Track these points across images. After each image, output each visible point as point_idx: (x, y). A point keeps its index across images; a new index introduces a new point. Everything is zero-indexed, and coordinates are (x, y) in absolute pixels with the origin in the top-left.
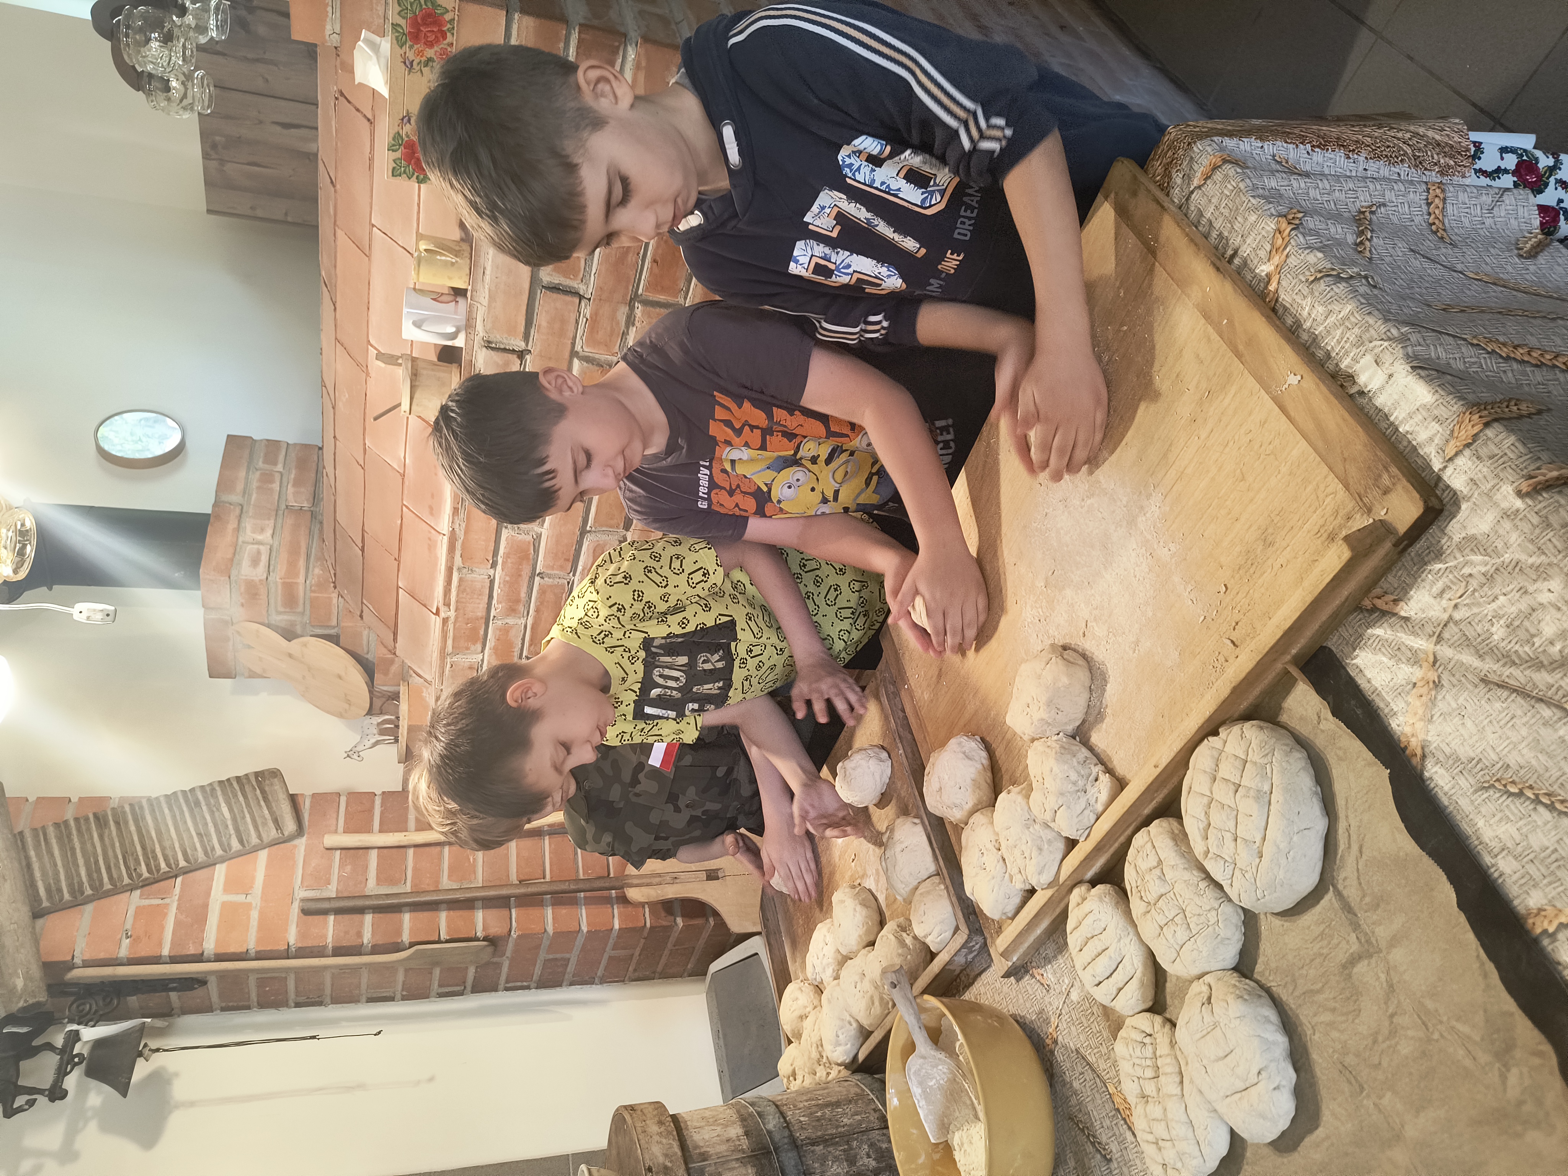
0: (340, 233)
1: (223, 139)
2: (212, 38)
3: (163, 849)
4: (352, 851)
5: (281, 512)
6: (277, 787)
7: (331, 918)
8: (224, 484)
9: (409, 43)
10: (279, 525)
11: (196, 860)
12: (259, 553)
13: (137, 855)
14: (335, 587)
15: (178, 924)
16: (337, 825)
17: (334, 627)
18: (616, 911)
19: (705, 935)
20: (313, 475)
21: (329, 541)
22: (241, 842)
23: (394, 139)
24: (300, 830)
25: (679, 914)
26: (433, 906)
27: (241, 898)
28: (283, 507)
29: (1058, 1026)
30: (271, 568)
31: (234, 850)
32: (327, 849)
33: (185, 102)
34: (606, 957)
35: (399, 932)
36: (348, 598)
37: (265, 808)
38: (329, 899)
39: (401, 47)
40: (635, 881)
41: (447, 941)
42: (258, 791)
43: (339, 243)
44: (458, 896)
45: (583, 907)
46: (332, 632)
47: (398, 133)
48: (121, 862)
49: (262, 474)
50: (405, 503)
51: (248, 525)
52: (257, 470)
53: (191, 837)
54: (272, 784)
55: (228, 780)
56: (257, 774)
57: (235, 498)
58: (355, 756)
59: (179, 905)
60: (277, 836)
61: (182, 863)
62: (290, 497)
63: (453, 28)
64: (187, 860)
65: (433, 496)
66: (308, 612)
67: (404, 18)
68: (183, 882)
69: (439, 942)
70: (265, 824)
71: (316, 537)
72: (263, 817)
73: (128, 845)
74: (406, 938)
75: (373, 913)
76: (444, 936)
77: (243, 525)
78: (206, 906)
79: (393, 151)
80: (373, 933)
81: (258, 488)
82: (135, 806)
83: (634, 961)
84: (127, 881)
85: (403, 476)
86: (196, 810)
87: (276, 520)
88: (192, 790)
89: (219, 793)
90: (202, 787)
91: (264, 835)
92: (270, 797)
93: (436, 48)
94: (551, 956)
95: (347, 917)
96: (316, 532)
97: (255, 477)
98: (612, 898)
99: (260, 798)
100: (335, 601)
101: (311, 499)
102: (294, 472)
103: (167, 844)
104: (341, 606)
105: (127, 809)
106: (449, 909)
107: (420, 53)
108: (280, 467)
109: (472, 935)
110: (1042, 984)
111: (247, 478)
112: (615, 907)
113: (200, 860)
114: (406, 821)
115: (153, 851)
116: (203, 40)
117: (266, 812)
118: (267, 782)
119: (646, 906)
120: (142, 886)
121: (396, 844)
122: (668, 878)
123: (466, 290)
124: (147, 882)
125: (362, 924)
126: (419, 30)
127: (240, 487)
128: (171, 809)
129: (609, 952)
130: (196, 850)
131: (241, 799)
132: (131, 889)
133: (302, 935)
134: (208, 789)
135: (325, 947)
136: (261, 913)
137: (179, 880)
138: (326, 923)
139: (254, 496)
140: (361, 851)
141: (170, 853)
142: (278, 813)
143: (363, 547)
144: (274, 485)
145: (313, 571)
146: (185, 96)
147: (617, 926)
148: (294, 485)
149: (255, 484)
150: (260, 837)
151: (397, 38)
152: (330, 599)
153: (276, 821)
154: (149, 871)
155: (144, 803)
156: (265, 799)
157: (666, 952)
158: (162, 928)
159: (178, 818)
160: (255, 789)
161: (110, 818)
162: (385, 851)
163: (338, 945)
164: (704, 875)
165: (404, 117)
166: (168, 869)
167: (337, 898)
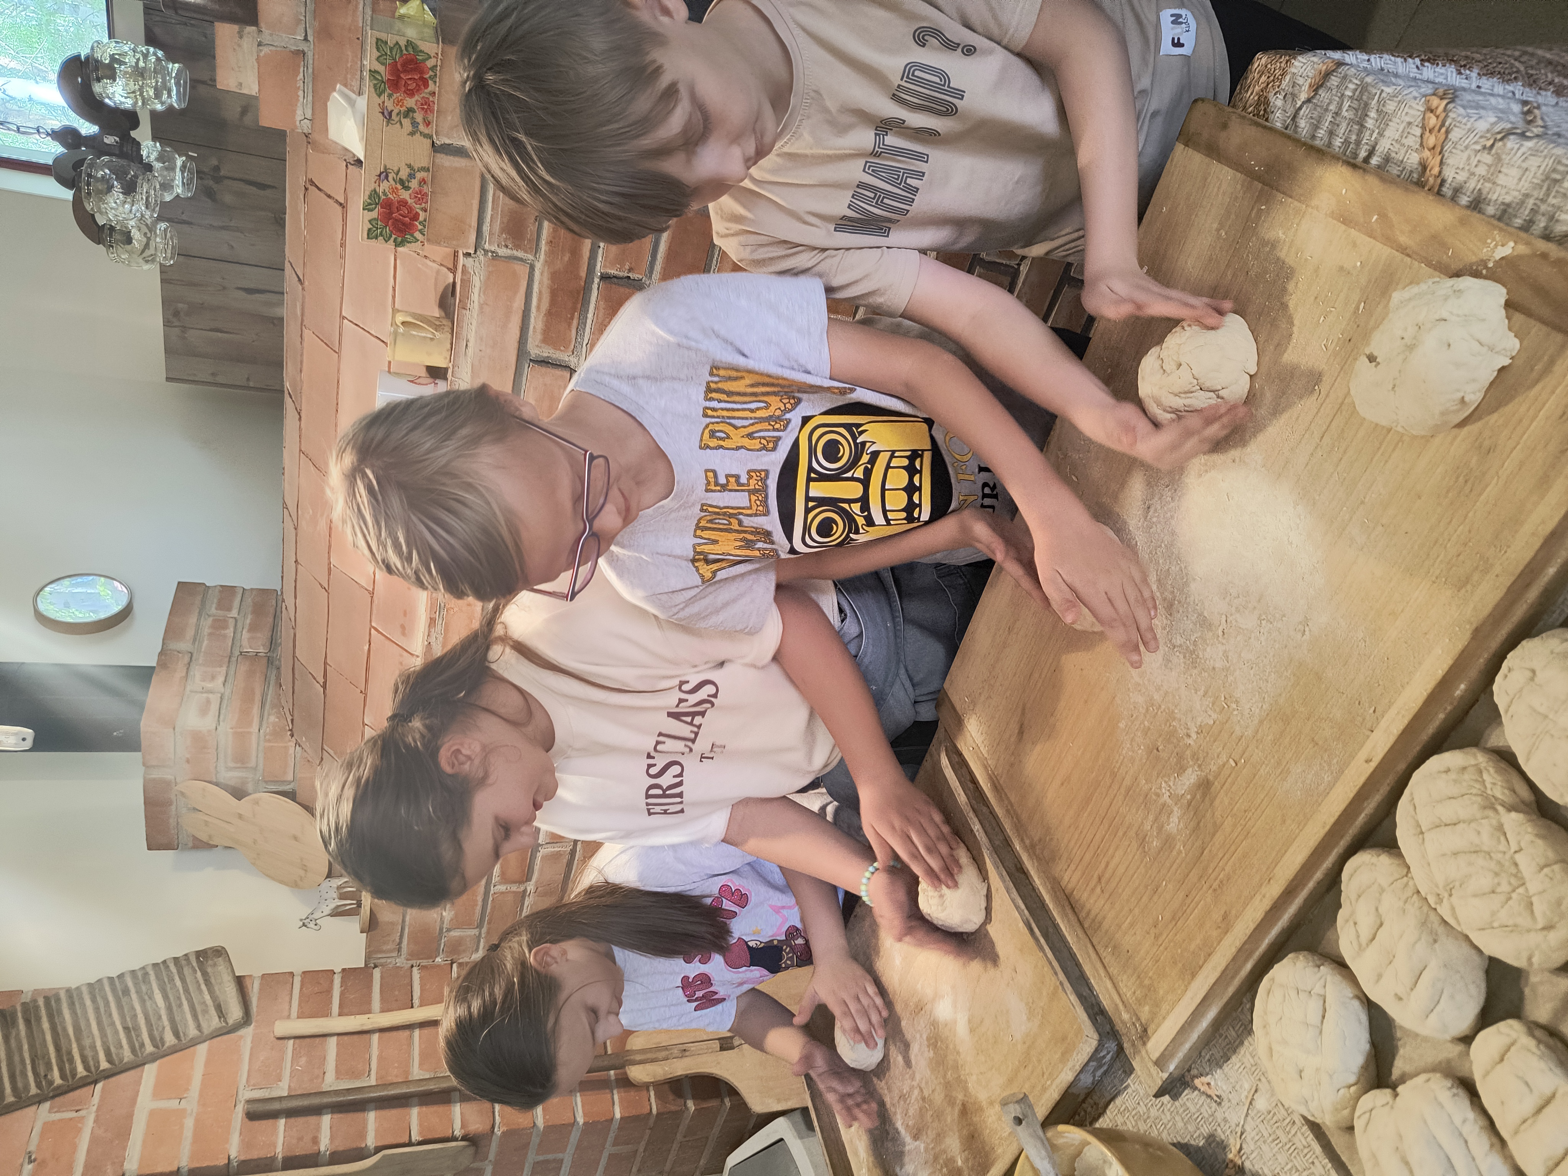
0: (306, 332)
1: (186, 306)
2: (178, 196)
3: (81, 1049)
4: (308, 1040)
5: (234, 659)
6: (222, 967)
7: (282, 1122)
8: (172, 631)
9: (388, 91)
10: (232, 672)
11: (121, 1060)
12: (208, 701)
13: (49, 1059)
14: (292, 736)
15: (94, 1140)
16: (290, 1009)
17: (290, 782)
18: (616, 1097)
19: (720, 1120)
20: (271, 620)
21: (287, 686)
22: (176, 1034)
23: (370, 198)
24: (247, 1019)
25: (690, 1096)
26: (401, 1101)
27: (173, 1104)
28: (237, 653)
29: (1241, 1149)
30: (222, 717)
31: (167, 1045)
32: (279, 1039)
33: (147, 253)
34: (605, 1154)
35: (363, 1135)
36: (306, 746)
37: (206, 992)
38: (280, 1099)
39: (379, 96)
40: (638, 1057)
41: (420, 1143)
42: (199, 974)
43: (305, 344)
44: (432, 1086)
45: (578, 1094)
46: (287, 788)
47: (375, 190)
48: (29, 1067)
49: (214, 621)
50: (373, 624)
51: (197, 672)
52: (209, 616)
53: (116, 1032)
54: (215, 965)
55: (164, 962)
56: (198, 954)
57: (184, 646)
58: (312, 925)
59: (97, 1116)
60: (219, 1025)
61: (104, 1065)
62: (245, 643)
63: (436, 75)
64: (110, 1060)
65: (405, 614)
66: (261, 766)
67: (382, 64)
68: (103, 1089)
69: (410, 1144)
70: (205, 1012)
71: (272, 682)
72: (204, 1003)
73: (38, 1046)
74: (371, 1142)
75: (332, 1113)
76: (415, 1137)
77: (192, 673)
78: (130, 1116)
79: (369, 210)
80: (332, 1138)
81: (210, 634)
82: (51, 1000)
83: (638, 1159)
84: (34, 1090)
85: (372, 594)
86: (124, 1000)
87: (228, 667)
88: (121, 976)
89: (152, 977)
90: (133, 972)
91: (204, 1025)
92: (213, 981)
93: (416, 97)
94: (541, 1158)
95: (301, 1121)
96: (273, 678)
97: (206, 624)
98: (611, 1081)
99: (201, 981)
100: (292, 751)
101: (268, 644)
102: (250, 617)
103: (87, 1042)
104: (298, 756)
105: (41, 1002)
106: (421, 1104)
107: (399, 102)
108: (234, 613)
109: (449, 1134)
110: (1209, 1096)
111: (198, 626)
112: (615, 1092)
113: (126, 1060)
114: (369, 1002)
115: (69, 1053)
116: (168, 198)
117: (207, 997)
118: (210, 962)
119: (651, 1088)
120: (53, 1097)
121: (359, 1029)
122: (675, 1051)
123: (446, 369)
124: (59, 1092)
125: (318, 1128)
126: (399, 77)
127: (190, 633)
128: (94, 1000)
129: (609, 1149)
130: (121, 1047)
131: (178, 983)
132: (39, 1100)
133: (246, 1144)
134: (140, 974)
135: (273, 1158)
136: (197, 1121)
137: (99, 1086)
138: (275, 1129)
139: (205, 643)
140: (317, 1040)
141: (89, 1053)
142: (221, 998)
143: (325, 683)
144: (227, 631)
145: (268, 718)
146: (147, 246)
147: (618, 1115)
148: (249, 631)
149: (206, 631)
150: (199, 1027)
151: (375, 85)
152: (286, 748)
153: (219, 1008)
154: (63, 1076)
155: (63, 995)
156: (208, 983)
157: (675, 1146)
158: (74, 1148)
159: (102, 1010)
160: (195, 971)
161: (20, 1015)
162: (346, 1038)
163: (289, 1154)
164: (717, 1045)
165: (381, 173)
166: (85, 1073)
167: (290, 1097)
